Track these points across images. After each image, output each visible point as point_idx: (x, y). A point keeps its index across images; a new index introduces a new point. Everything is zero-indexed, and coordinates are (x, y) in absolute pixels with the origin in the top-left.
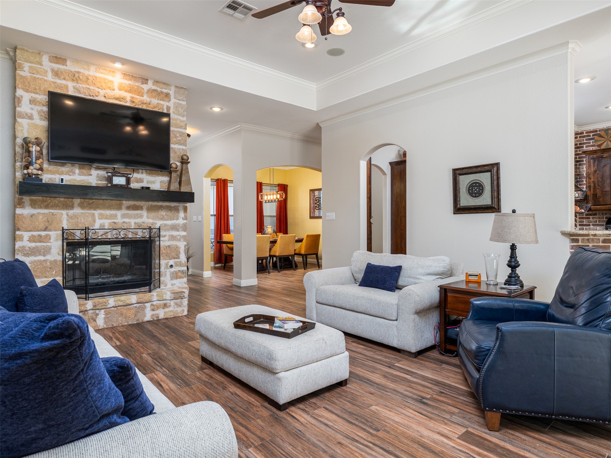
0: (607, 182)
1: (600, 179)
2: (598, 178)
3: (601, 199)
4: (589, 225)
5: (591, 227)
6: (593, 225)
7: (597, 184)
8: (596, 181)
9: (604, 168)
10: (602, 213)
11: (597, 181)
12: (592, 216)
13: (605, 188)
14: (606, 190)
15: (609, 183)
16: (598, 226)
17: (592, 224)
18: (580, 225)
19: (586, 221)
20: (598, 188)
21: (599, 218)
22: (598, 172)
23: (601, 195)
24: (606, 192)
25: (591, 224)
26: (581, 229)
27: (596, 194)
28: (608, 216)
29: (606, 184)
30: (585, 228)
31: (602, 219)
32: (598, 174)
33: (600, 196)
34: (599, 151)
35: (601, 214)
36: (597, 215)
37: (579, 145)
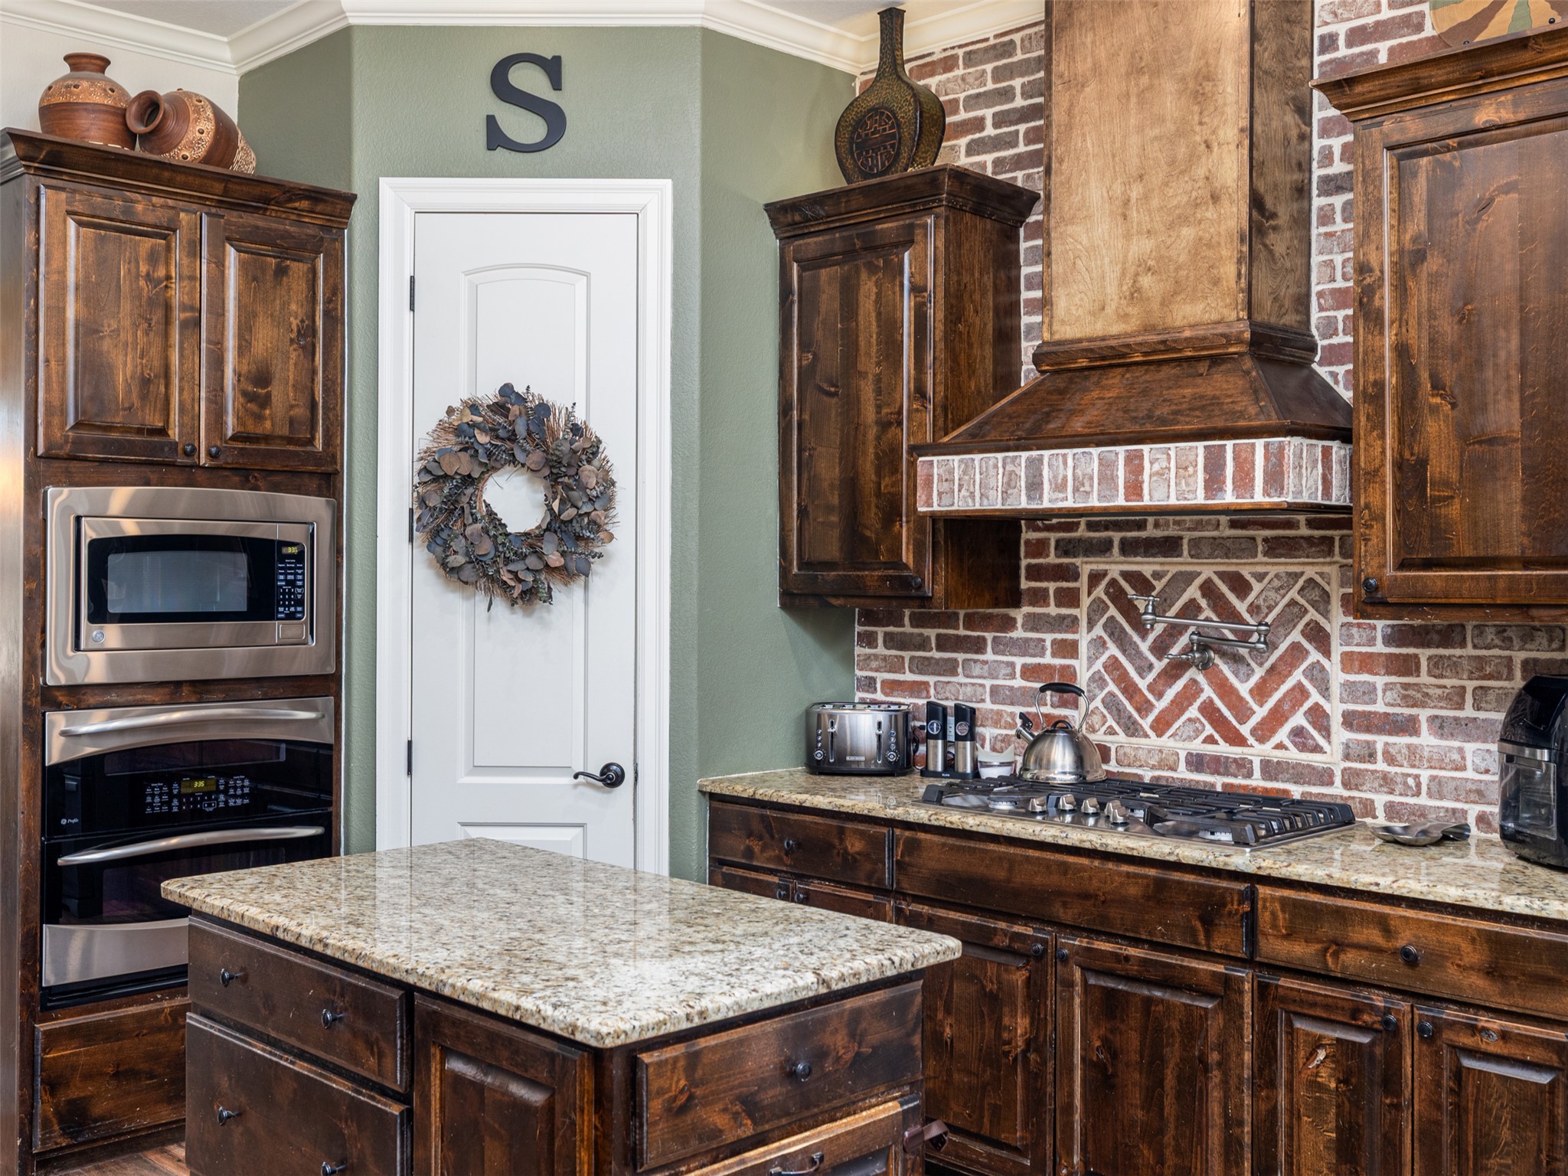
0: (1503, 354)
1: (1448, 328)
2: (1432, 315)
3: (1454, 510)
4: (1409, 727)
5: (1426, 739)
6: (1440, 726)
7: (1424, 375)
8: (1418, 341)
9: (1481, 226)
10: (1501, 631)
11: (1425, 345)
12: (1427, 645)
13: (1484, 408)
14: (1491, 428)
15: (1516, 359)
16: (1469, 738)
17: (1433, 719)
18: (1350, 721)
19: (1388, 687)
20: (1434, 410)
21: (1479, 668)
22: (1433, 263)
23: (1454, 476)
24: (1492, 441)
25: (1424, 714)
26: (1355, 750)
27: (1423, 463)
28: (1543, 653)
29: (1489, 373)
30: (1379, 748)
31: (1498, 678)
32: (1434, 280)
33: (1447, 484)
34: (1439, 74)
35: (1490, 635)
36: (1463, 644)
37: (1350, 44)
